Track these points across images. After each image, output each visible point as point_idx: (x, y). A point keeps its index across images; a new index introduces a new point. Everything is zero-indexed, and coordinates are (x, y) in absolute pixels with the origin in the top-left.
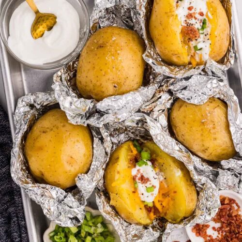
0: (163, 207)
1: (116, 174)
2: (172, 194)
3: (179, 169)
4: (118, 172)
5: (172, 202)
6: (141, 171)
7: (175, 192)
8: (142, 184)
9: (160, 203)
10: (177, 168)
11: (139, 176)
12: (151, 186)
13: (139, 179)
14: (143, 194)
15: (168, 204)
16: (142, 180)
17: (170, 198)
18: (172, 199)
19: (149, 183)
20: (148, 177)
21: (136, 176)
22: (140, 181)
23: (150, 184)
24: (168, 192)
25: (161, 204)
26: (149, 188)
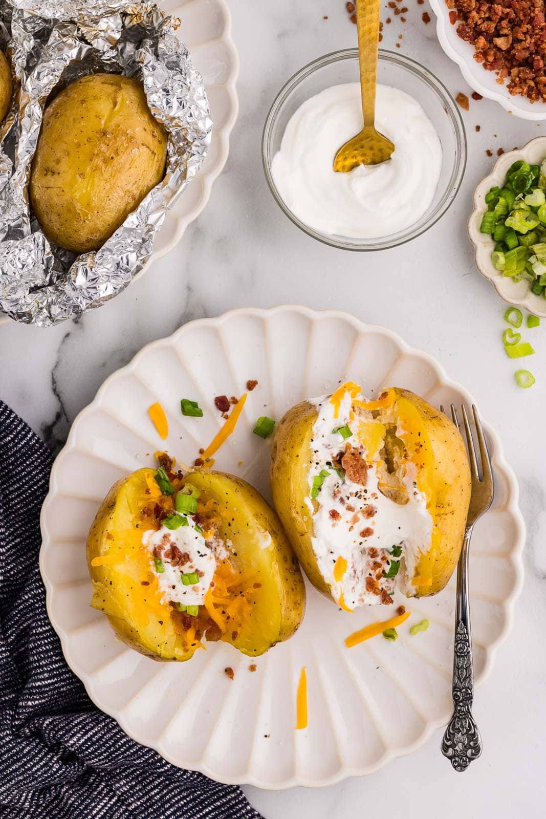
0: (228, 618)
1: (104, 539)
2: (251, 590)
3: (267, 533)
4: (110, 537)
5: (248, 608)
6: (172, 539)
7: (257, 586)
8: (174, 565)
9: (220, 610)
10: (263, 530)
11: (167, 547)
12: (193, 570)
13: (167, 555)
14: (174, 587)
15: (240, 612)
16: (173, 558)
17: (244, 599)
18: (249, 601)
19: (188, 564)
20: (187, 551)
21: (161, 548)
22: (169, 560)
23: (191, 567)
24: (241, 585)
25: (224, 612)
26: (186, 575)
